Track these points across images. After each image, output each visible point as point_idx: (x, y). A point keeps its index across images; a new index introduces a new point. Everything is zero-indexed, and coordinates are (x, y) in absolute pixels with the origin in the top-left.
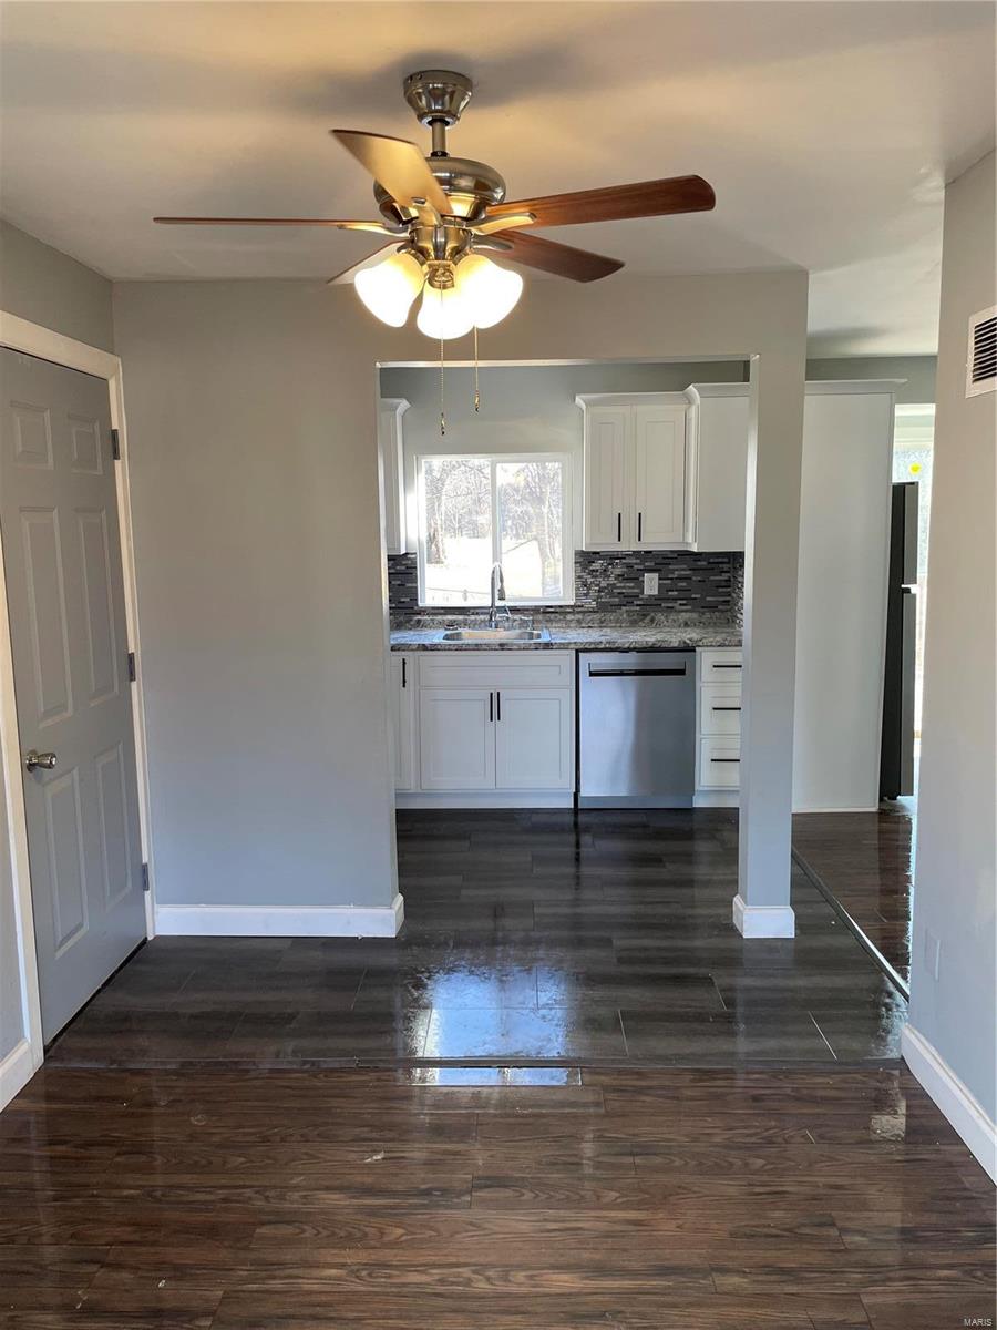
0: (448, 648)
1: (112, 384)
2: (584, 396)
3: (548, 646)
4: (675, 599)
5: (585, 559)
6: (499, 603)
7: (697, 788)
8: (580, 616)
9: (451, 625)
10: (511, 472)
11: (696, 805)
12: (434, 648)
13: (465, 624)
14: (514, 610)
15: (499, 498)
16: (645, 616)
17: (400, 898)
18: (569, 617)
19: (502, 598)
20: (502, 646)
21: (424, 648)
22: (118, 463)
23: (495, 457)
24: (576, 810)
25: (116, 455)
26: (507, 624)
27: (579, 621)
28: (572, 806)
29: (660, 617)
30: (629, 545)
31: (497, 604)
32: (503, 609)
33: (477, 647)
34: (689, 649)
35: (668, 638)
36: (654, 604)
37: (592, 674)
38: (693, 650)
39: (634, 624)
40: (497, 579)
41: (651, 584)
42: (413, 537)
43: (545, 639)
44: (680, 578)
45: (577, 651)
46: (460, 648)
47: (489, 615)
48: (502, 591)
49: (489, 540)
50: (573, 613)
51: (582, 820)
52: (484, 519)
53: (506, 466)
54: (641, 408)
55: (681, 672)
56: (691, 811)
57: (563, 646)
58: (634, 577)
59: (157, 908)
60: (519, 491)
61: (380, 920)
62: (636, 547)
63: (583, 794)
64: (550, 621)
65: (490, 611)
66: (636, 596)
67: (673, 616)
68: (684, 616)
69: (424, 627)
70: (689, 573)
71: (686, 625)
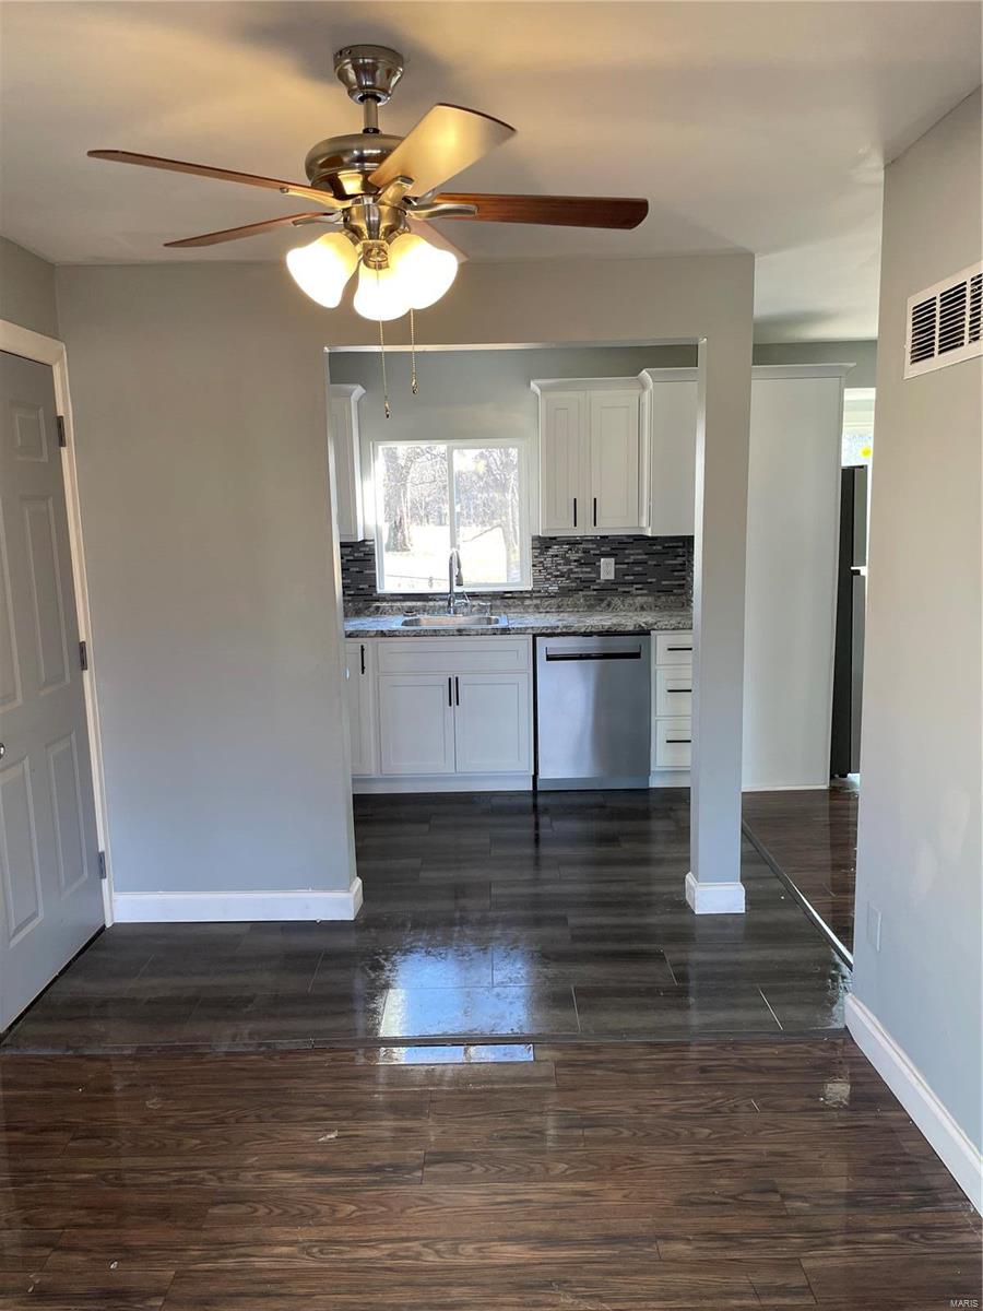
0: (406, 634)
1: (56, 370)
2: (538, 381)
3: (505, 631)
4: (632, 583)
5: (543, 544)
6: (457, 589)
7: (652, 769)
8: (538, 602)
9: (410, 611)
10: (467, 459)
11: (651, 786)
12: (392, 634)
13: (424, 610)
14: (473, 596)
15: (456, 486)
16: (602, 600)
17: (359, 882)
18: (527, 602)
19: (459, 584)
20: (460, 632)
21: (382, 634)
22: (64, 451)
23: (453, 443)
24: (535, 792)
25: (62, 442)
26: (465, 610)
27: (537, 606)
28: (531, 789)
29: (617, 601)
30: (585, 530)
31: (455, 590)
32: (461, 595)
33: (435, 633)
34: (644, 632)
35: (624, 621)
36: (609, 589)
37: (549, 658)
38: (648, 633)
39: (591, 608)
40: (455, 564)
41: (607, 569)
42: (371, 523)
43: (503, 624)
44: (636, 563)
45: (535, 636)
46: (418, 634)
47: (448, 601)
48: (459, 577)
49: (447, 528)
50: (530, 598)
51: (541, 803)
53: (462, 452)
54: (595, 394)
55: (636, 655)
56: (647, 791)
57: (520, 631)
58: (590, 562)
59: (116, 896)
60: (480, 478)
61: (339, 902)
62: (591, 532)
63: (541, 776)
64: (508, 606)
65: (448, 597)
66: (593, 581)
67: (629, 600)
68: (640, 600)
69: (384, 613)
70: (645, 557)
71: (642, 608)
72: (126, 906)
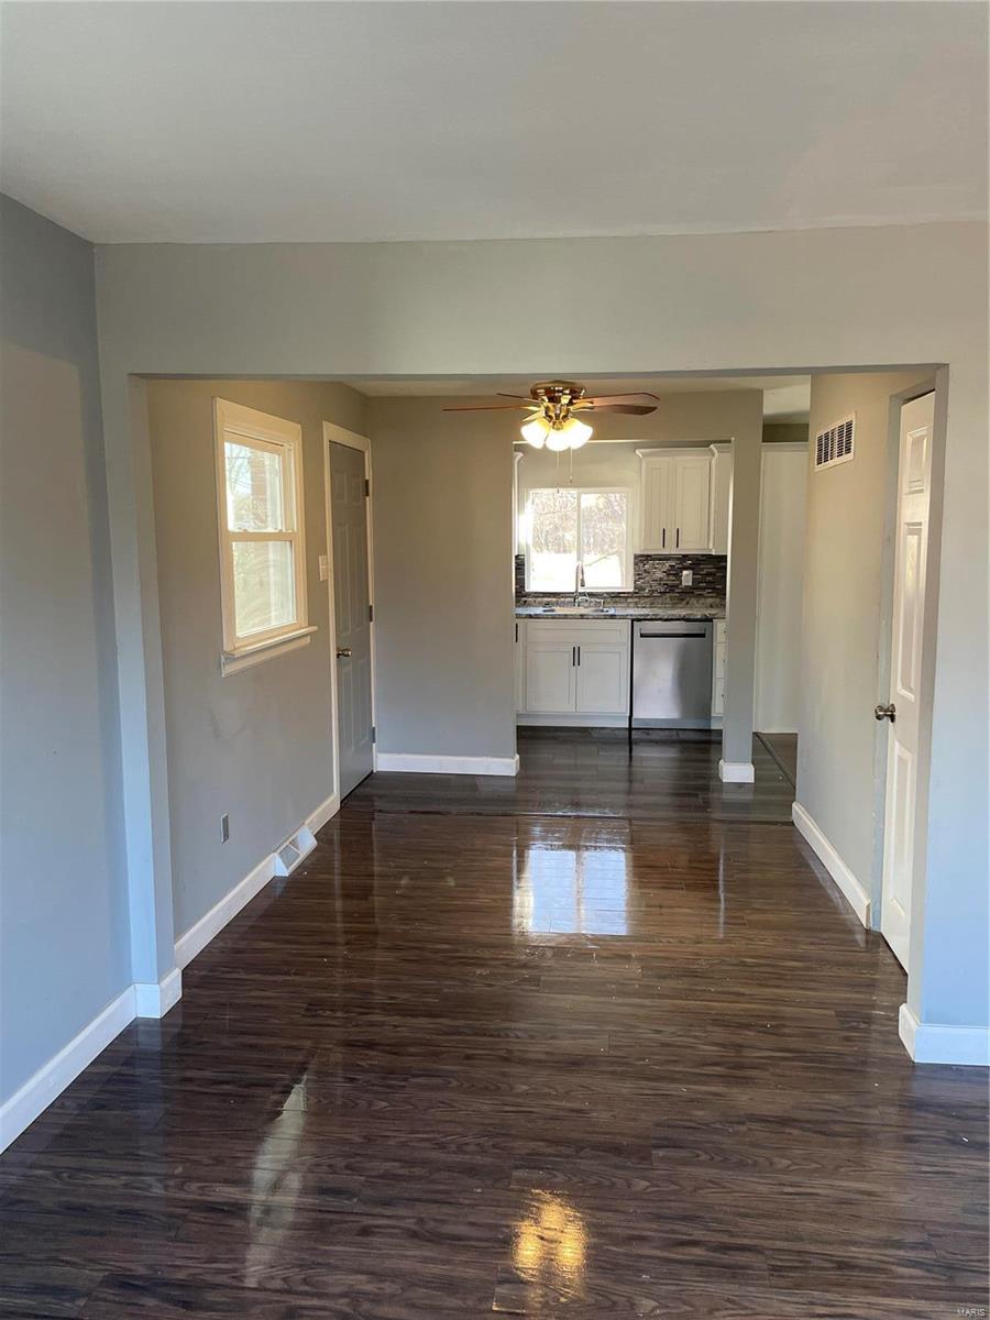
0: (547, 617)
1: (366, 455)
2: (642, 450)
3: (613, 617)
4: (704, 589)
5: (641, 559)
6: (581, 590)
7: (713, 715)
8: (637, 600)
9: (547, 604)
10: (590, 500)
11: (712, 728)
12: (537, 617)
13: (557, 604)
14: (591, 595)
15: (582, 518)
16: (683, 600)
17: (518, 756)
18: (629, 600)
19: (583, 586)
20: (582, 616)
21: (530, 616)
22: (368, 498)
23: (581, 490)
24: (630, 729)
25: (367, 495)
26: (586, 604)
27: (636, 603)
28: (627, 726)
29: (693, 601)
30: (671, 550)
31: (580, 591)
32: (583, 594)
33: (566, 617)
34: (709, 620)
35: (695, 612)
36: (688, 593)
37: (642, 636)
38: (711, 620)
39: (674, 606)
40: (580, 571)
41: (687, 577)
42: (523, 542)
43: (612, 612)
44: (708, 574)
45: (633, 621)
46: (554, 617)
47: (573, 597)
48: (582, 581)
49: (574, 554)
50: (631, 597)
51: (633, 736)
52: (570, 536)
53: (587, 496)
54: (678, 458)
55: (703, 636)
56: (710, 730)
57: (624, 617)
58: (675, 573)
59: (379, 755)
60: (600, 510)
61: (506, 766)
62: (674, 551)
63: (634, 716)
64: (616, 602)
65: (574, 596)
66: (677, 586)
67: (702, 601)
68: (710, 601)
69: (529, 605)
70: (714, 570)
71: (711, 606)
72: (386, 762)
